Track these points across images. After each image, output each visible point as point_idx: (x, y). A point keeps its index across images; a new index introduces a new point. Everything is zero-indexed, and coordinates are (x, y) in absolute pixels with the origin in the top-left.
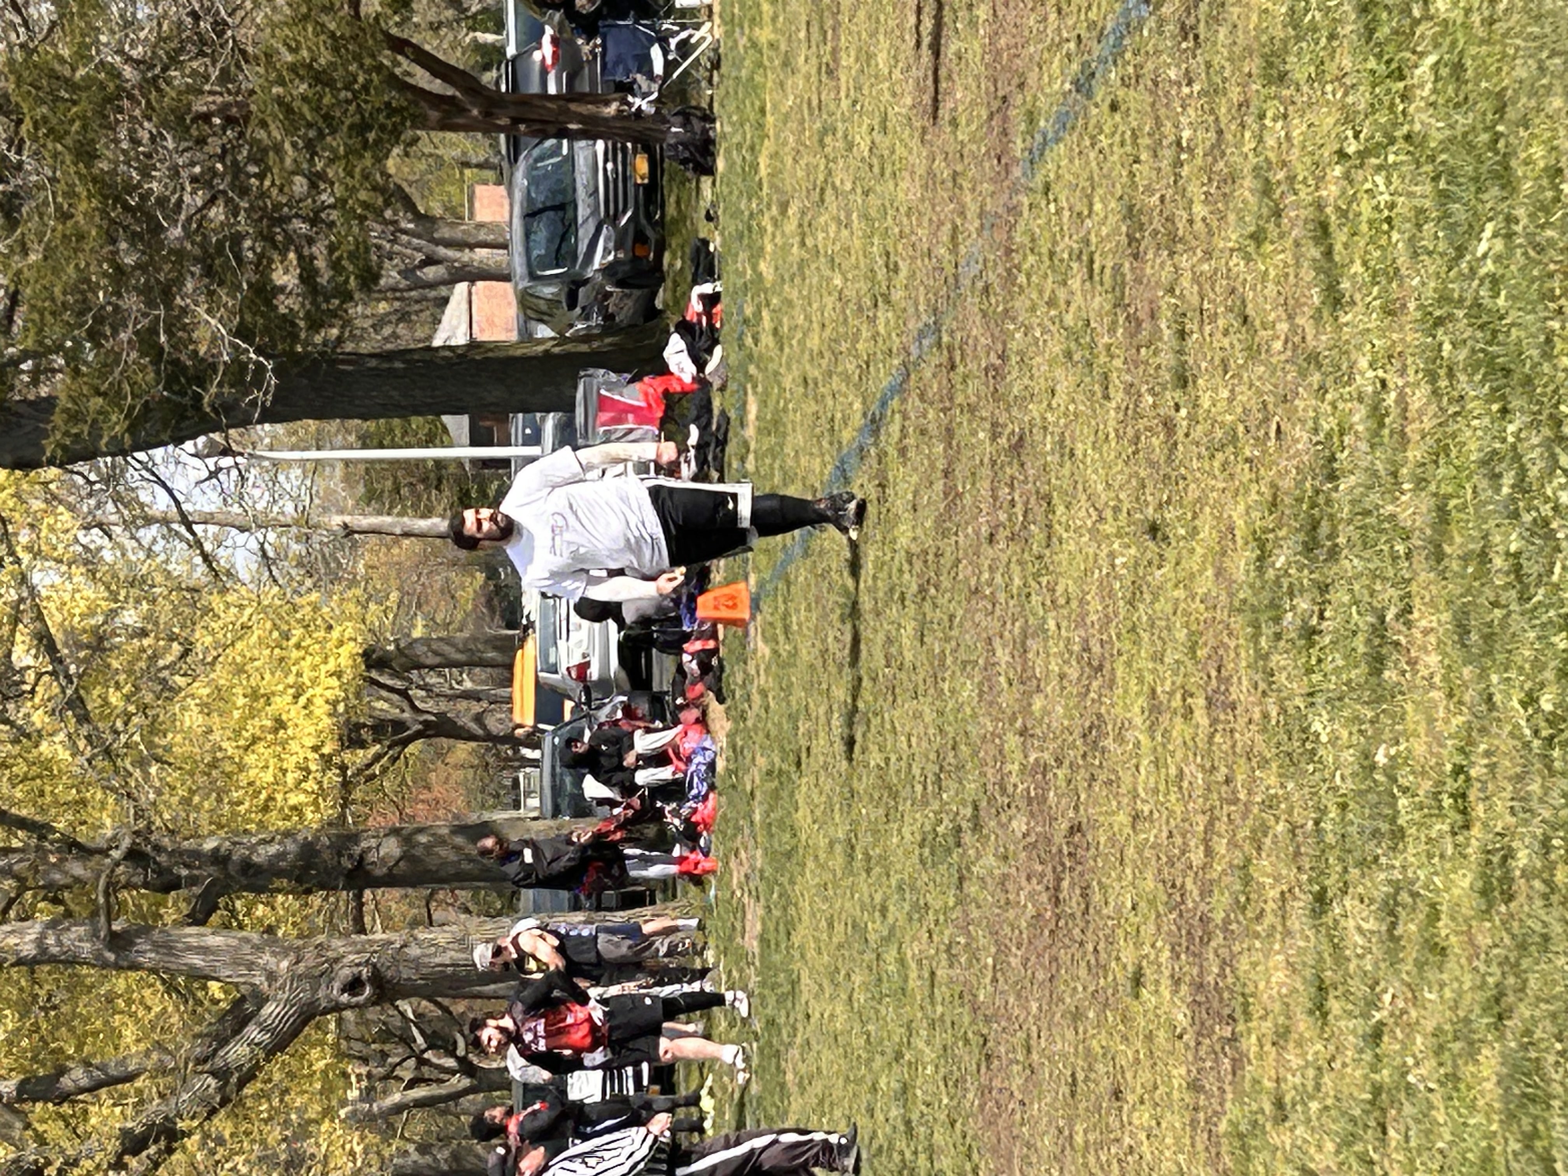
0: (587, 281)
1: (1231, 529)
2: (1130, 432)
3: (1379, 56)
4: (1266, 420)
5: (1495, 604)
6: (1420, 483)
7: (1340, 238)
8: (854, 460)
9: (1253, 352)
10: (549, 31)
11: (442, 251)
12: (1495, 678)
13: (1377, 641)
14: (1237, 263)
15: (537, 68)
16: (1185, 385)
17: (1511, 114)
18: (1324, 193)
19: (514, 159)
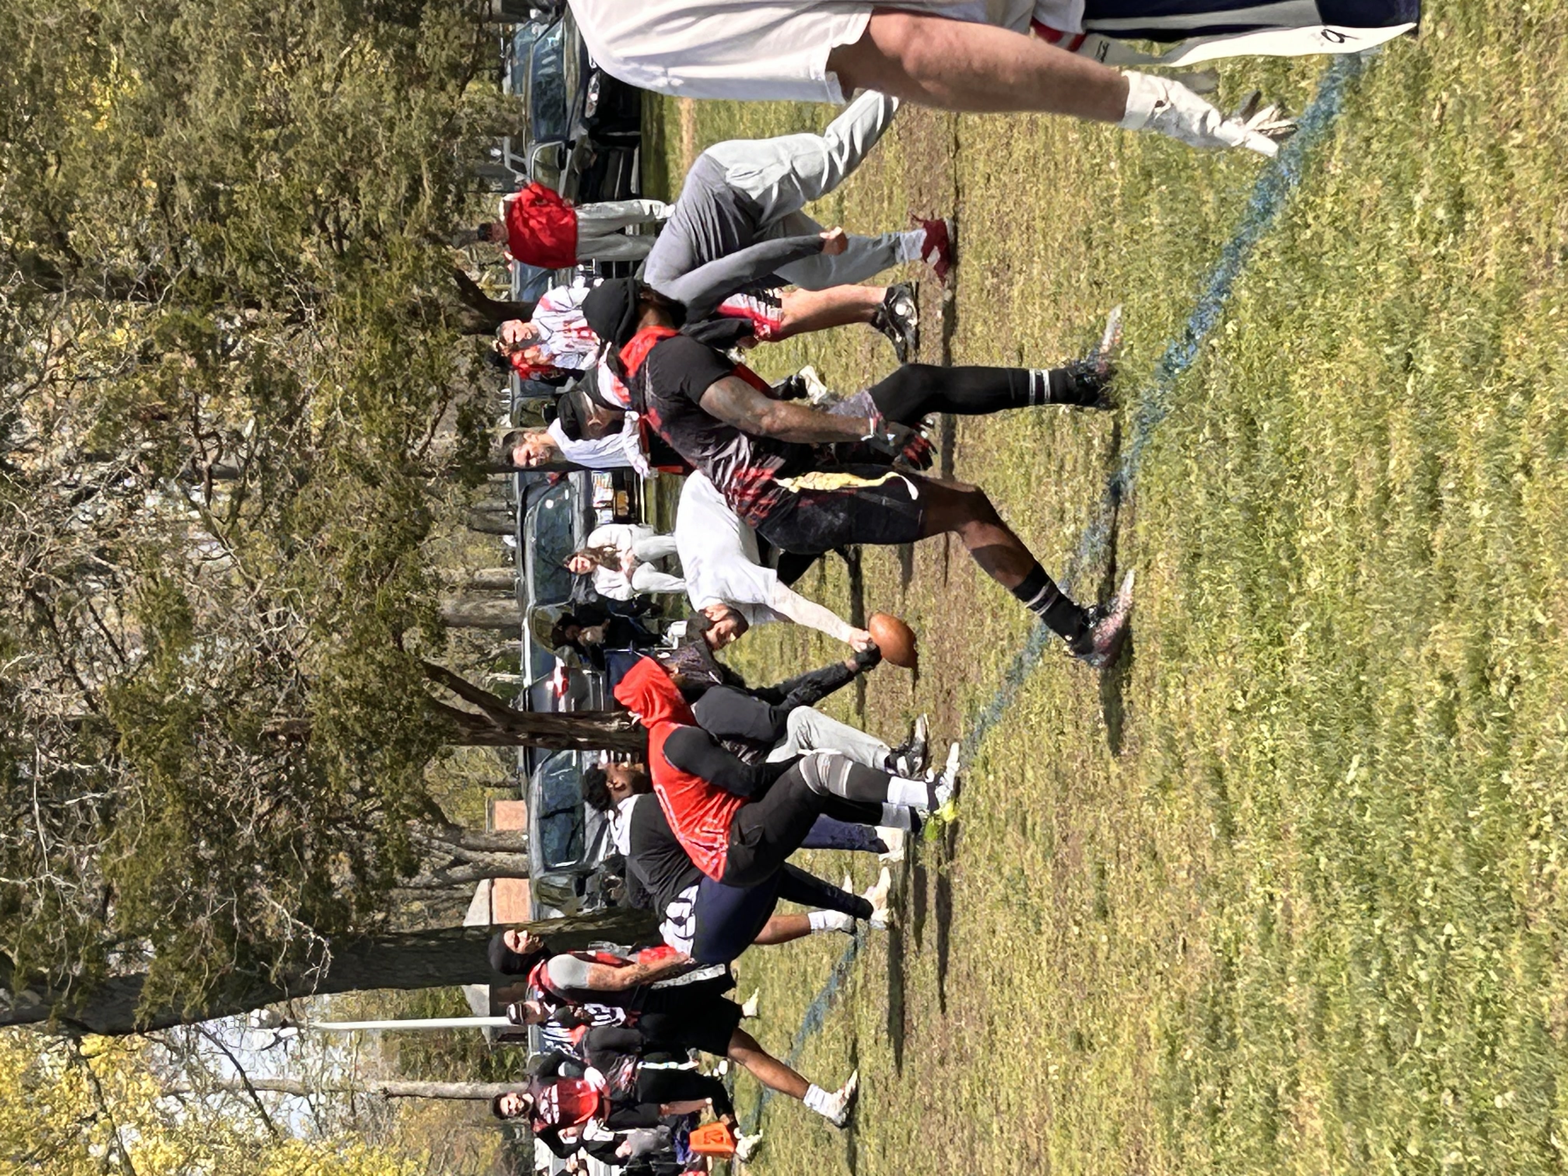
0: (593, 872)
1: (1146, 1034)
2: (1060, 958)
3: (1261, 629)
4: (1175, 937)
5: (1370, 1071)
6: (1304, 975)
7: (1232, 779)
8: (823, 1007)
9: (1162, 882)
10: (560, 663)
11: (469, 854)
12: (1369, 1132)
13: (1271, 1111)
14: (1148, 810)
15: (550, 696)
16: (1105, 914)
17: (1371, 666)
18: (1218, 744)
19: (530, 769)
